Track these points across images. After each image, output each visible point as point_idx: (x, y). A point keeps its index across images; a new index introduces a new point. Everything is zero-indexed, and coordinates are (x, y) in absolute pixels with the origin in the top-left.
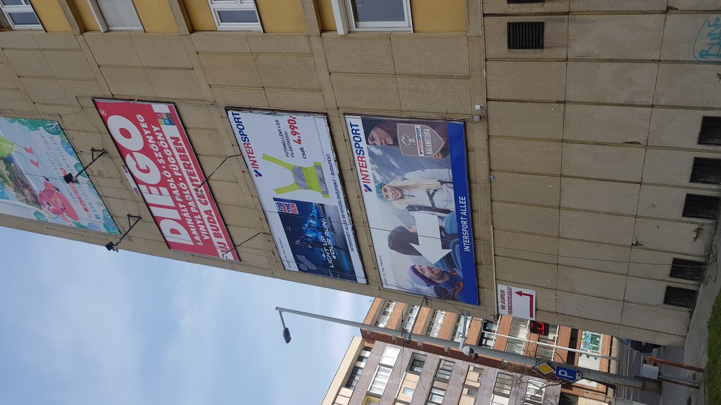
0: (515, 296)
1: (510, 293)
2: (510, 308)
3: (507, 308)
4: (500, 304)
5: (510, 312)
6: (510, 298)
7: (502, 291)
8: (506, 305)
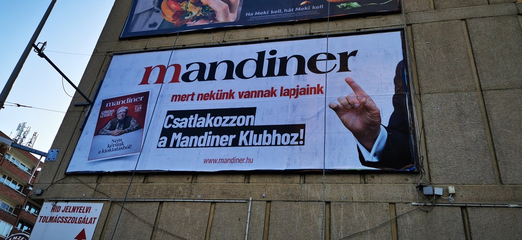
0: (78, 228)
1: (84, 221)
2: (52, 219)
3: (55, 214)
4: (63, 205)
5: (44, 219)
6: (74, 220)
7: (88, 210)
8: (60, 214)
